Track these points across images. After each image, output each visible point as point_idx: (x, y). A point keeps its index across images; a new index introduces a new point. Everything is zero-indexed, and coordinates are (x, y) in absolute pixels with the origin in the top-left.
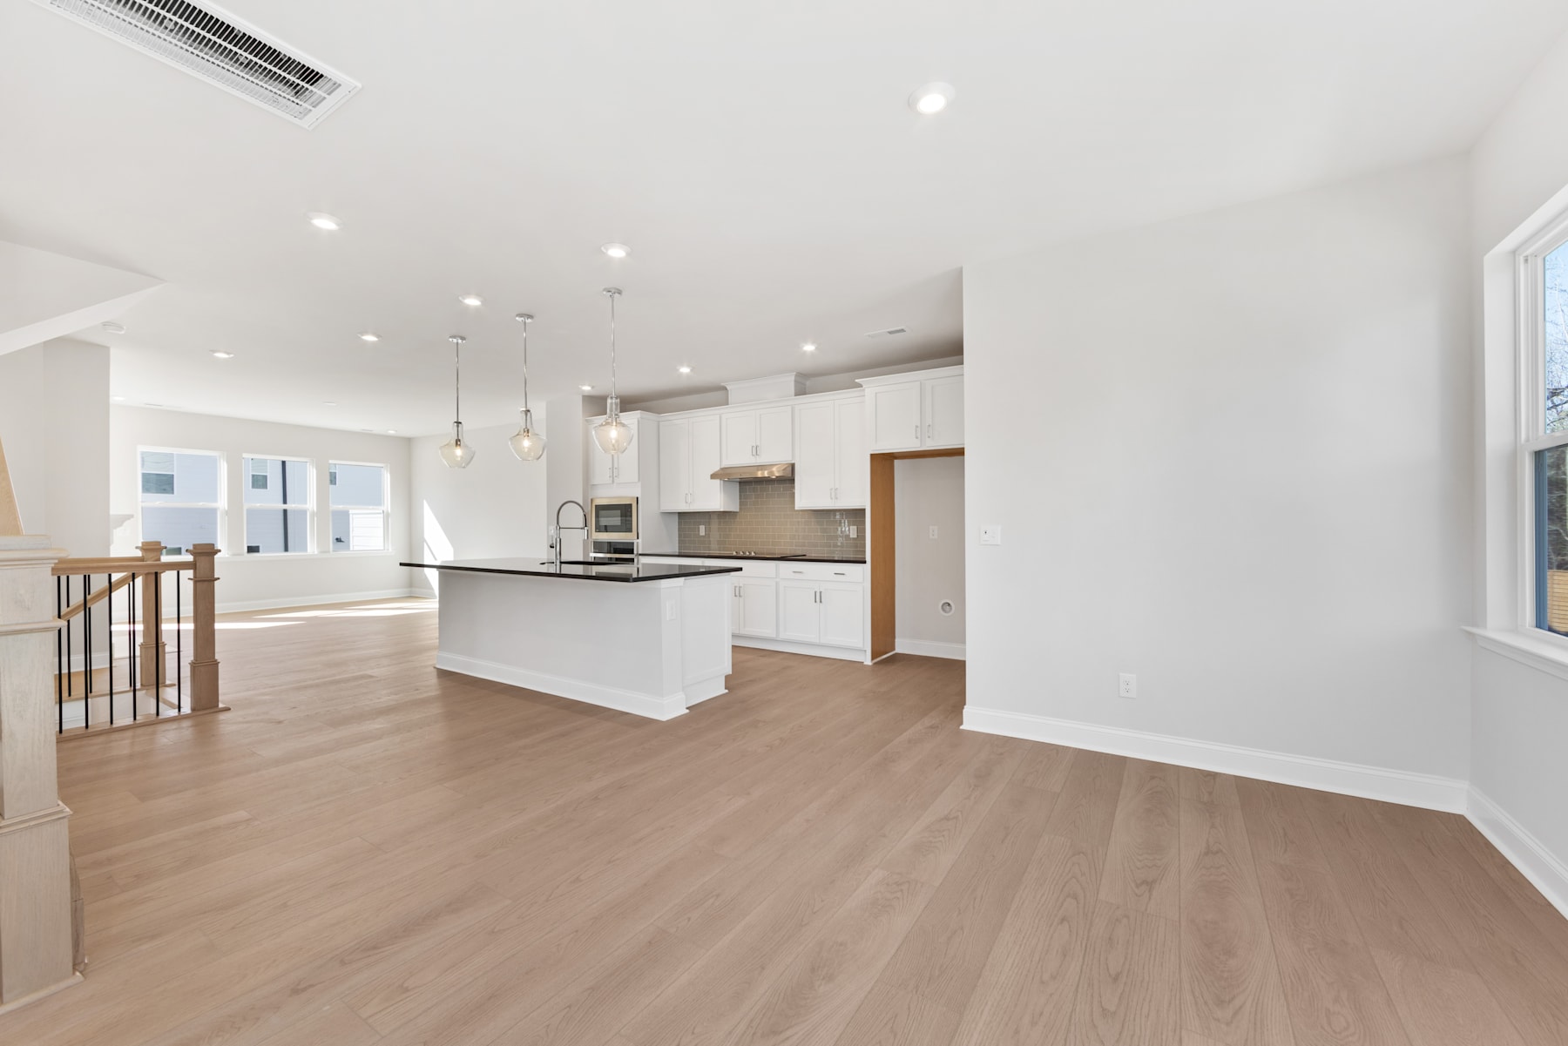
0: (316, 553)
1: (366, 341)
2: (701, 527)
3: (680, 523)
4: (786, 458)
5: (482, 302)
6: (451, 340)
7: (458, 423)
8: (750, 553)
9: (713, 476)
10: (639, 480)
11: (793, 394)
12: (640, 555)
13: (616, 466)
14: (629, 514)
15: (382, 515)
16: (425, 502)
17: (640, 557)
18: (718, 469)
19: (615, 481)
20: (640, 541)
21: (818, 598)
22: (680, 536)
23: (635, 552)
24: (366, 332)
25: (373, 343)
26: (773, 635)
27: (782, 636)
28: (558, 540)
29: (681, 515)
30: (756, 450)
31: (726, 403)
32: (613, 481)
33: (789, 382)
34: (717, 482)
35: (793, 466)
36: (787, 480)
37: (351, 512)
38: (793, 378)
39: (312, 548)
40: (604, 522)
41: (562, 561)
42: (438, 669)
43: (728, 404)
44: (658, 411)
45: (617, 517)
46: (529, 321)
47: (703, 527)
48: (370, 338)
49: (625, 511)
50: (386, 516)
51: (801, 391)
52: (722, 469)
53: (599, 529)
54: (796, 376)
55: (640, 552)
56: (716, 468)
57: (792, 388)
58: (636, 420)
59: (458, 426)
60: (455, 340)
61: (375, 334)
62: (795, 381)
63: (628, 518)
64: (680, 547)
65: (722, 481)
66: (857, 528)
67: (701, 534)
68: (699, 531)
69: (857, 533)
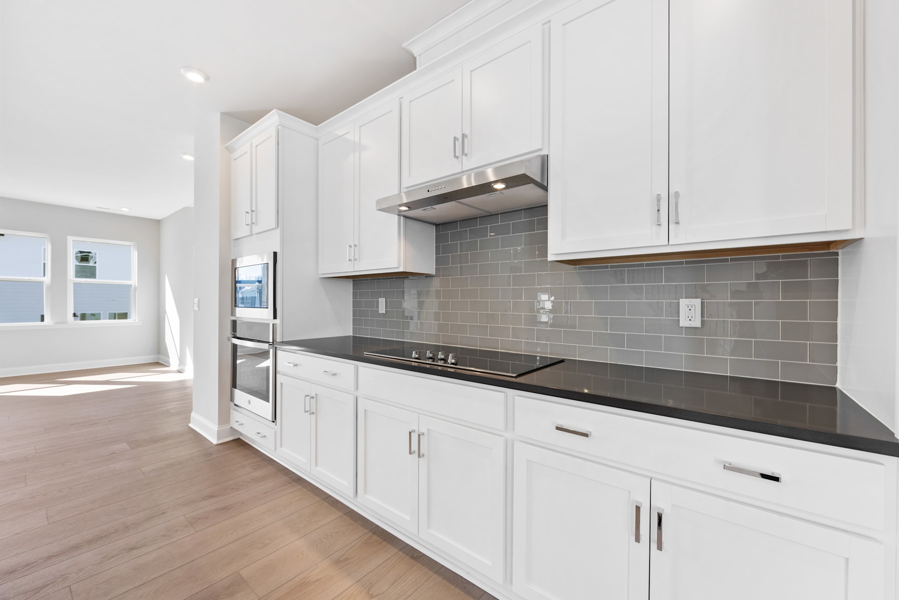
2: (380, 300)
3: (355, 295)
13: (254, 207)
16: (166, 277)
19: (253, 232)
20: (277, 322)
22: (355, 313)
29: (356, 279)
30: (461, 144)
47: (383, 300)
50: (134, 290)
55: (278, 339)
58: (274, 129)
64: (354, 329)
65: (402, 218)
66: (702, 303)
67: (380, 312)
68: (378, 307)
69: (702, 316)
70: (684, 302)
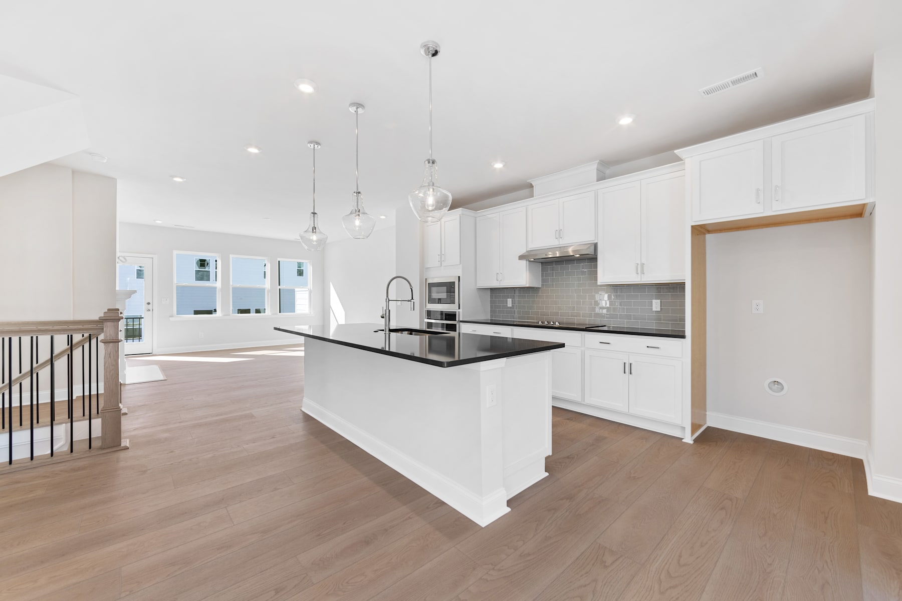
0: (270, 314)
1: (250, 153)
2: (508, 300)
3: (491, 297)
4: (590, 238)
5: (315, 89)
6: (309, 145)
7: (314, 213)
8: (554, 323)
9: (521, 257)
10: (460, 263)
11: (595, 178)
12: (461, 321)
13: (443, 253)
14: (452, 289)
15: (308, 292)
16: (331, 283)
17: (461, 323)
18: (525, 251)
19: (443, 265)
20: (461, 310)
21: (628, 369)
22: (491, 307)
23: (457, 319)
24: (250, 145)
25: (256, 154)
26: (579, 399)
27: (588, 401)
28: (388, 311)
29: (493, 290)
30: (559, 234)
31: (531, 195)
32: (441, 265)
33: (592, 170)
34: (524, 263)
35: (596, 245)
36: (589, 259)
37: (296, 290)
38: (595, 166)
39: (268, 312)
40: (435, 296)
41: (391, 328)
42: (303, 412)
43: (533, 197)
44: (476, 209)
45: (444, 293)
46: (360, 110)
47: (511, 300)
48: (253, 150)
49: (450, 287)
50: (310, 292)
51: (602, 177)
52: (527, 251)
53: (431, 301)
54: (599, 163)
55: (461, 319)
56: (523, 251)
57: (594, 175)
58: (459, 216)
59: (314, 216)
60: (312, 145)
61: (256, 147)
62: (597, 170)
63: (452, 294)
64: (491, 316)
65: (528, 262)
66: (661, 302)
67: (508, 306)
68: (507, 303)
69: (661, 306)
70: (654, 301)
